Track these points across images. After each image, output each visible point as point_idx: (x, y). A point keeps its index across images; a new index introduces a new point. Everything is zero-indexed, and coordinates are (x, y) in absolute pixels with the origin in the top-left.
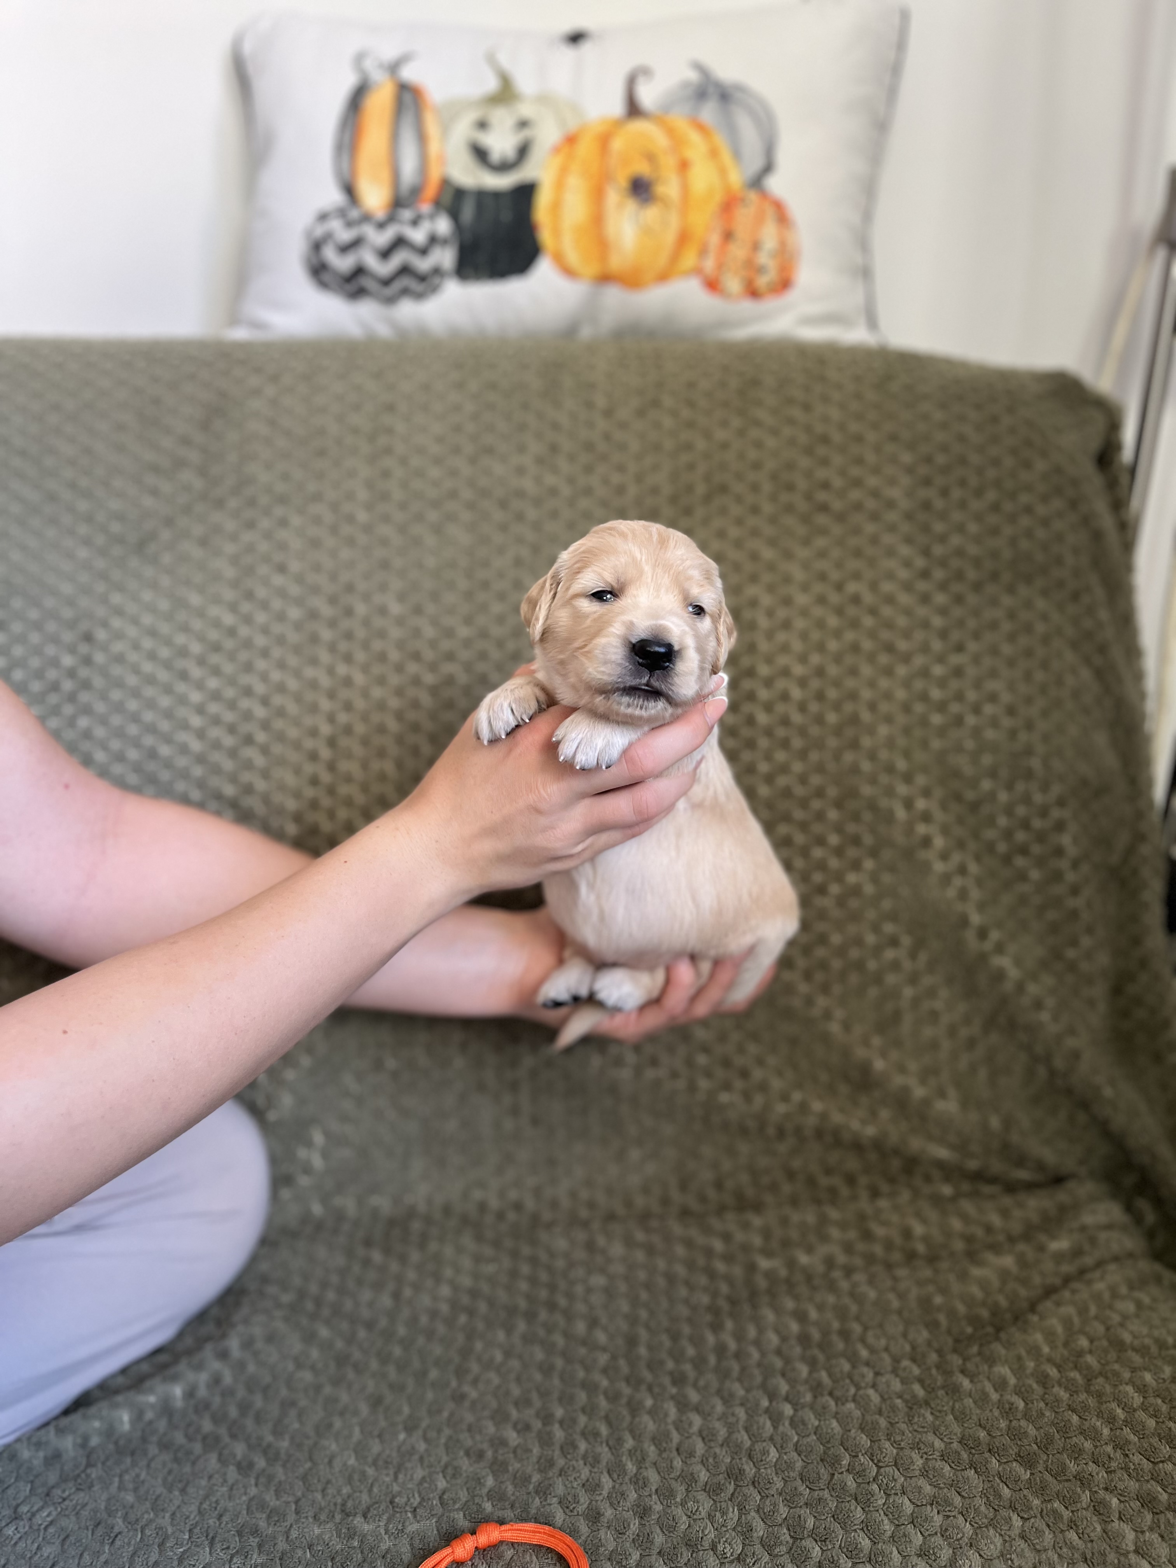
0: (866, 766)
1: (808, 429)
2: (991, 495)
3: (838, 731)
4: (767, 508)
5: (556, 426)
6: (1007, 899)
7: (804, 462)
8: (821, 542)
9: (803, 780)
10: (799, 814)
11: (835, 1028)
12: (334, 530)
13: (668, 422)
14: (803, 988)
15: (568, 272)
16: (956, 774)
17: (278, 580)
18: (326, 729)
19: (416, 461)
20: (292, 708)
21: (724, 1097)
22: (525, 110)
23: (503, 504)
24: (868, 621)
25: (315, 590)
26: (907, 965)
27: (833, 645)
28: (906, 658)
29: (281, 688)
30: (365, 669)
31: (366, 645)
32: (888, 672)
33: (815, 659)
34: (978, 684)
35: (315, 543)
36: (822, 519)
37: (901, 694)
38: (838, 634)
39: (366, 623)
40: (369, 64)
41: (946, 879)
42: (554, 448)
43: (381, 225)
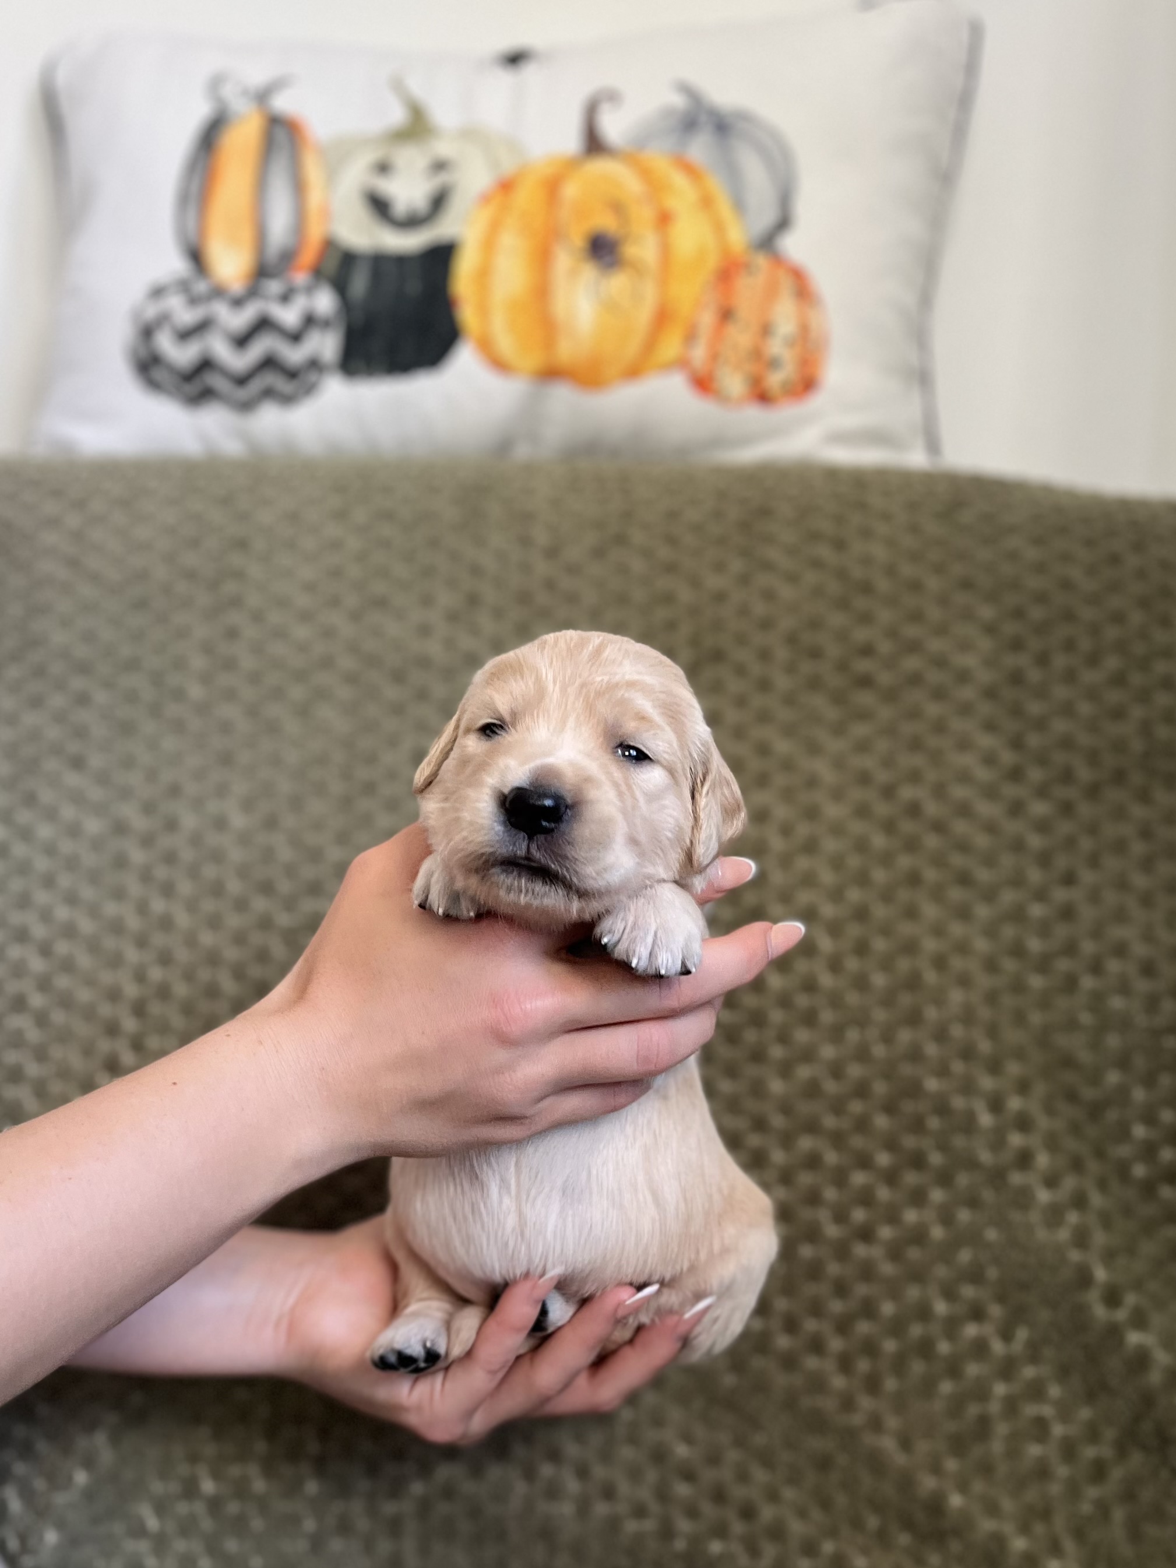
0: (931, 1050)
1: (841, 574)
2: (1112, 663)
3: (888, 1000)
4: (782, 682)
5: (476, 571)
6: (1149, 1248)
7: (837, 619)
8: (860, 730)
9: (837, 1071)
10: (830, 1122)
11: (888, 1444)
12: (155, 710)
13: (638, 566)
14: (838, 1382)
15: (499, 364)
16: (1068, 1062)
17: (72, 779)
19: (275, 617)
20: (84, 961)
22: (443, 148)
23: (398, 677)
24: (932, 841)
25: (125, 793)
26: (998, 1347)
27: (879, 876)
28: (990, 895)
29: (70, 931)
30: (192, 906)
31: (194, 872)
32: (964, 914)
33: (854, 895)
34: (1097, 933)
35: (127, 729)
36: (865, 698)
37: (981, 945)
38: (886, 859)
39: (196, 840)
40: (229, 92)
41: (1054, 1215)
42: (473, 600)
43: (238, 302)
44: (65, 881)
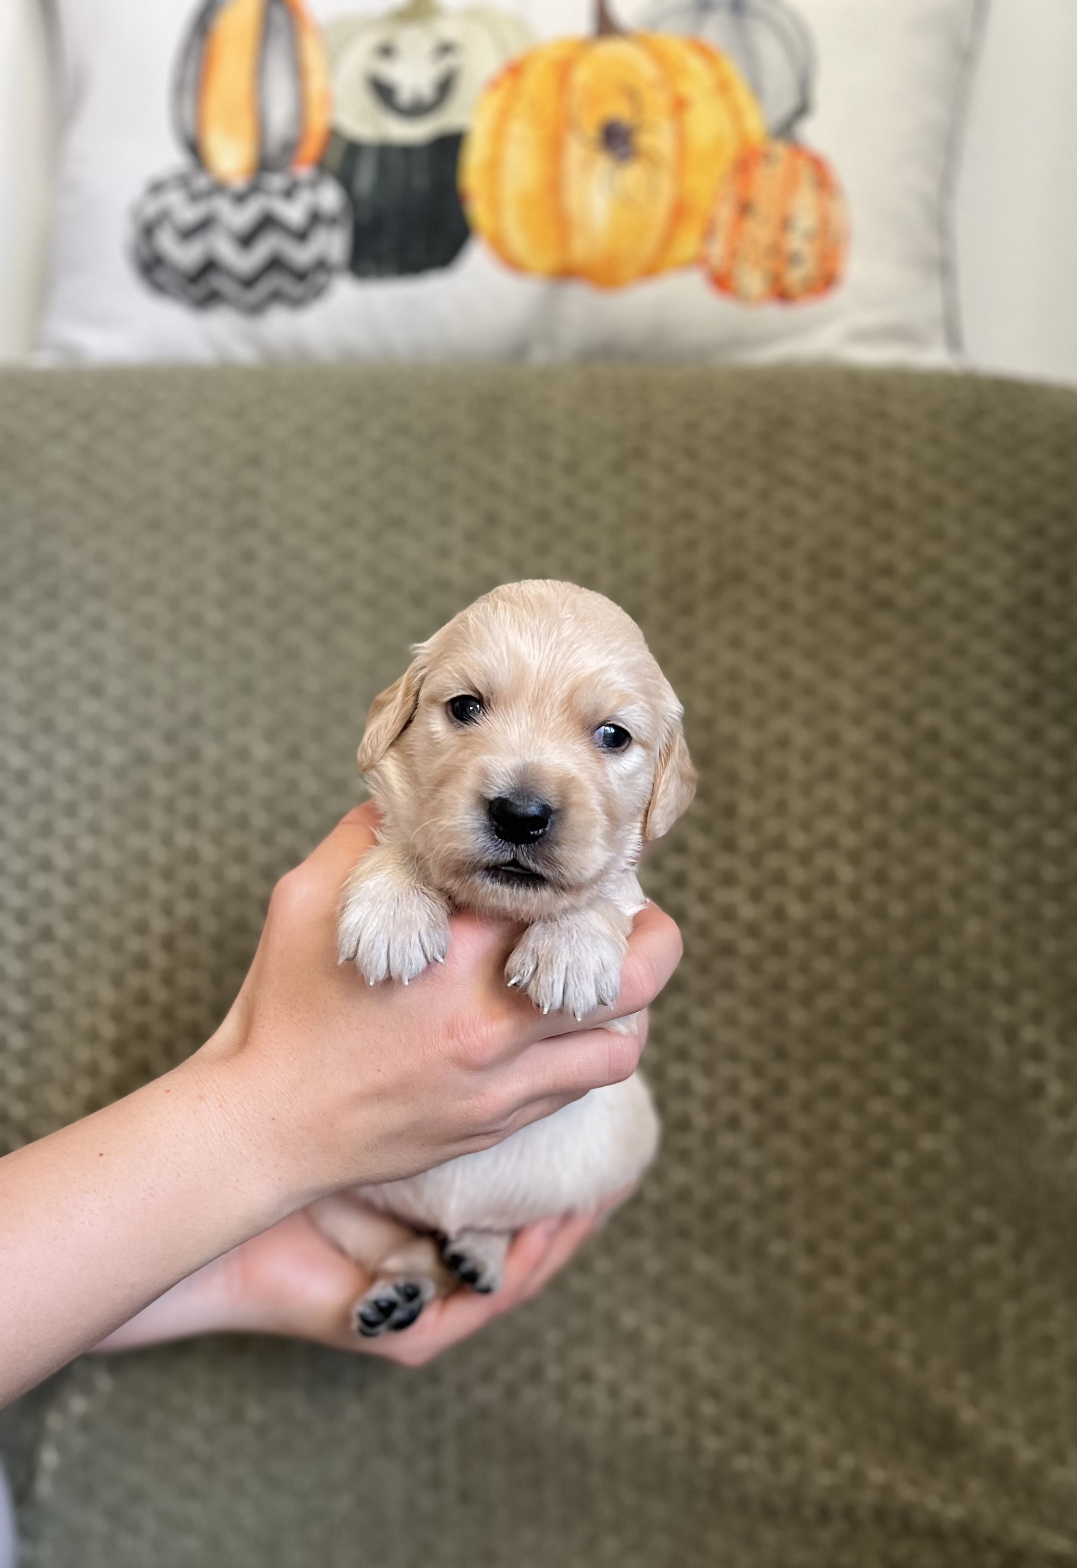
0: (948, 980)
1: (862, 489)
3: (907, 929)
4: (803, 604)
5: (494, 488)
7: (857, 537)
8: (881, 653)
9: (855, 1001)
10: (849, 1051)
11: (902, 1361)
12: (172, 636)
13: (657, 481)
14: (856, 1303)
15: (513, 265)
17: (90, 706)
18: (160, 925)
19: (291, 538)
20: (110, 892)
21: (741, 1463)
22: (449, 29)
24: (951, 768)
25: (145, 722)
26: (1008, 1269)
27: (899, 803)
28: (1007, 822)
29: (94, 862)
30: (217, 838)
31: (218, 804)
32: (981, 841)
33: (874, 823)
35: (145, 655)
36: (883, 620)
37: (999, 874)
38: (906, 787)
39: (219, 771)
42: (492, 519)
43: (240, 199)
44: (87, 811)
